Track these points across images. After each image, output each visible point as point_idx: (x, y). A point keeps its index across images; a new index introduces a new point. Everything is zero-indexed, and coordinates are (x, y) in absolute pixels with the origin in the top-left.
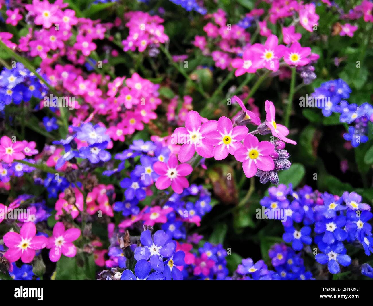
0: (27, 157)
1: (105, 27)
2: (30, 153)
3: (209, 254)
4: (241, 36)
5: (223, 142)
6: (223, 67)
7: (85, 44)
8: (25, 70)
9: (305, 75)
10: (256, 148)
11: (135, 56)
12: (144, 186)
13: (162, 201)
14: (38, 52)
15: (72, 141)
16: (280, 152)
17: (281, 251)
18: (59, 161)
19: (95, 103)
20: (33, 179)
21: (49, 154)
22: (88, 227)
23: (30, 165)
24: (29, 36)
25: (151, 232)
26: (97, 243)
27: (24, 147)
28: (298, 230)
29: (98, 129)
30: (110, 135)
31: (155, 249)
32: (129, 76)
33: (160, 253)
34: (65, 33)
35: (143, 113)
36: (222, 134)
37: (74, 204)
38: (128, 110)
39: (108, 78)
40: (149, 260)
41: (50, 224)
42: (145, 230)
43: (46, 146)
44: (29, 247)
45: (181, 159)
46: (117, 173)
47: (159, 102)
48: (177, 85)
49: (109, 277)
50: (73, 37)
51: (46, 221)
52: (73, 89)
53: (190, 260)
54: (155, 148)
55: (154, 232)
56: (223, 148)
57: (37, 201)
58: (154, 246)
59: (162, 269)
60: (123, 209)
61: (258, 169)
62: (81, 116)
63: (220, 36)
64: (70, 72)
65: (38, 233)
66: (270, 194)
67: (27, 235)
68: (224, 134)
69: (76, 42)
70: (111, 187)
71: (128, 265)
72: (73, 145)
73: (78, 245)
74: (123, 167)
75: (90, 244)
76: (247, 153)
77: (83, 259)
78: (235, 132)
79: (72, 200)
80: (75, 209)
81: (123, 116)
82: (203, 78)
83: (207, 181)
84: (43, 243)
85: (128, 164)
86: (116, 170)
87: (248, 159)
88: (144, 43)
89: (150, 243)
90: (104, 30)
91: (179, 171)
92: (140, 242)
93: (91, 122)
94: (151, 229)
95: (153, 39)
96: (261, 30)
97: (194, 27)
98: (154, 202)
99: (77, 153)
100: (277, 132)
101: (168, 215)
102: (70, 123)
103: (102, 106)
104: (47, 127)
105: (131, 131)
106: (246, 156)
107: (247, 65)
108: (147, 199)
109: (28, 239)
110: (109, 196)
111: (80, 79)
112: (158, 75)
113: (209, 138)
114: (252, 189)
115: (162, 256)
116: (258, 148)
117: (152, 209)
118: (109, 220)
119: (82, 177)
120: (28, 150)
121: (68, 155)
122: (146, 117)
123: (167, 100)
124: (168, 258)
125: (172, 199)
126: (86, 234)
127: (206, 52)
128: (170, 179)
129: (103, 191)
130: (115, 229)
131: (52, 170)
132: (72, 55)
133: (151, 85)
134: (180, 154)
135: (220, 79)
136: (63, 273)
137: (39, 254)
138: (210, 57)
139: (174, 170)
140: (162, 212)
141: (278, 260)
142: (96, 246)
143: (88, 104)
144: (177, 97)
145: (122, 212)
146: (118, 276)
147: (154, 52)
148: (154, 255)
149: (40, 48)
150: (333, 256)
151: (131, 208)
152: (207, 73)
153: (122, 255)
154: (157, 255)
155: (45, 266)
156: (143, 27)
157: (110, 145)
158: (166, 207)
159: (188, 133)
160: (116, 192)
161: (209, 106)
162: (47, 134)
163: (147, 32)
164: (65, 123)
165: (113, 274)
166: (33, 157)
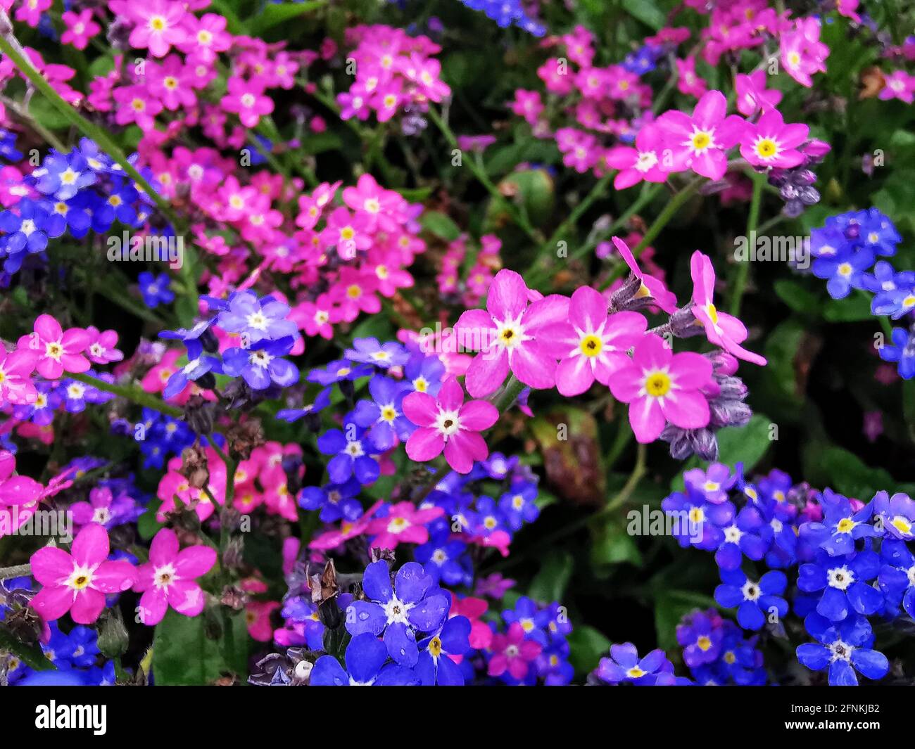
0: (97, 368)
1: (297, 60)
2: (103, 357)
3: (528, 625)
4: (629, 92)
5: (580, 350)
6: (581, 168)
7: (248, 100)
8: (100, 156)
9: (791, 192)
10: (665, 370)
11: (367, 133)
12: (376, 451)
13: (417, 490)
14: (133, 114)
15: (207, 333)
16: (724, 381)
17: (708, 630)
18: (172, 380)
19: (266, 243)
20: (108, 421)
21: (148, 362)
22: (235, 546)
23: (102, 387)
24: (115, 74)
25: (389, 565)
26: (255, 583)
27: (91, 344)
28: (755, 581)
29: (269, 305)
30: (299, 323)
31: (397, 610)
32: (350, 181)
33: (409, 620)
34: (201, 71)
35: (381, 272)
36: (579, 331)
37: (204, 487)
38: (346, 263)
39: (298, 184)
40: (381, 635)
41: (144, 532)
42: (375, 560)
43: (143, 343)
44: (92, 586)
45: (471, 389)
46: (311, 416)
47: (420, 246)
48: (466, 208)
49: (282, 673)
50: (218, 80)
51: (134, 525)
52: (213, 208)
53: (481, 639)
54: (405, 358)
55: (396, 568)
56: (580, 365)
57: (114, 476)
58: (394, 602)
59: (414, 660)
60: (322, 505)
61: (667, 423)
62: (230, 273)
63: (578, 92)
64: (207, 166)
65: (114, 553)
66: (689, 486)
67: (88, 556)
68: (584, 330)
69: (227, 94)
70: (294, 449)
71: (329, 644)
72: (208, 342)
73: (210, 586)
74: (327, 401)
75: (237, 587)
76: (642, 381)
77: (221, 621)
78: (612, 326)
79: (200, 476)
80: (205, 500)
81: (331, 276)
82: (529, 193)
83: (530, 447)
84: (126, 579)
85: (338, 396)
86: (309, 408)
87: (644, 397)
88: (390, 102)
89: (385, 593)
90: (294, 67)
91: (464, 418)
92: (362, 589)
93: (254, 288)
94: (389, 560)
95: (412, 91)
96: (681, 80)
97: (514, 67)
98: (397, 492)
99: (218, 364)
100: (719, 331)
101: (432, 526)
102: (203, 289)
103: (281, 252)
104: (147, 297)
105: (351, 315)
106: (638, 388)
107: (646, 162)
108: (381, 485)
109: (89, 567)
110: (290, 470)
111: (232, 182)
112: (420, 181)
113: (546, 338)
114: (640, 470)
115: (414, 627)
116: (671, 371)
117: (392, 509)
118: (285, 530)
119: (226, 422)
120: (99, 351)
121: (194, 367)
122: (388, 281)
123: (439, 244)
124: (429, 633)
125: (442, 487)
126: (230, 562)
127: (540, 129)
128: (441, 436)
129: (275, 458)
130: (300, 552)
131: (153, 399)
132: (215, 124)
133: (403, 206)
134: (471, 375)
135: (572, 198)
136: (171, 652)
137: (115, 603)
138: (550, 141)
139: (452, 415)
140: (417, 518)
141: (698, 650)
142: (251, 592)
143: (248, 245)
144: (464, 237)
145: (318, 511)
146: (303, 670)
147: (414, 125)
148: (394, 622)
149: (138, 105)
150: (841, 651)
151: (342, 503)
152: (542, 181)
153: (314, 618)
154: (402, 624)
155: (126, 635)
156: (387, 61)
157: (298, 348)
158: (426, 506)
159: (494, 326)
160: (305, 462)
161: (543, 262)
162: (146, 314)
163: (398, 76)
164: (192, 288)
165: (292, 664)
166: (111, 367)
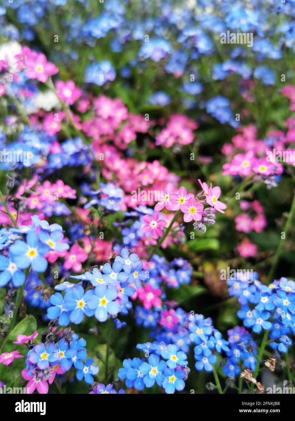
5: (179, 201)
16: (210, 214)
24: (91, 121)
34: (116, 124)
36: (180, 196)
50: (121, 127)
56: (178, 205)
68: (181, 197)
72: (99, 196)
76: (189, 209)
78: (187, 197)
83: (200, 269)
87: (189, 213)
88: (170, 142)
91: (158, 223)
99: (100, 201)
107: (232, 168)
116: (196, 207)
128: (151, 228)
147: (177, 150)
149: (95, 131)
